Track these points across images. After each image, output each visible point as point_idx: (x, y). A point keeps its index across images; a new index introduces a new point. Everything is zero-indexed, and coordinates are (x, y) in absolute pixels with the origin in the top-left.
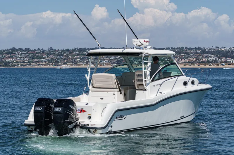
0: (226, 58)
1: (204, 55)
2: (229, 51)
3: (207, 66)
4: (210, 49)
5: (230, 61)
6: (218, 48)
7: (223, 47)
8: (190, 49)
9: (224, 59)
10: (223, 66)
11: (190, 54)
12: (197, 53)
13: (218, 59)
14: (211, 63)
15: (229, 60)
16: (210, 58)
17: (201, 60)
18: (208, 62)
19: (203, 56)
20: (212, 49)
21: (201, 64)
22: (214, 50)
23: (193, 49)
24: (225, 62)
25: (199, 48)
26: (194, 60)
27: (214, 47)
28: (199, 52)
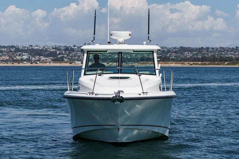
0: (39, 57)
1: (18, 53)
2: (42, 50)
3: (21, 65)
4: (23, 48)
5: (44, 60)
6: (32, 46)
7: (37, 46)
8: (4, 47)
9: (37, 58)
10: (37, 64)
11: (4, 52)
12: (11, 51)
13: (32, 58)
14: (25, 61)
15: (43, 58)
16: (24, 57)
17: (15, 59)
18: (22, 61)
19: (16, 55)
20: (26, 47)
21: (15, 63)
22: (28, 48)
23: (7, 47)
24: (39, 60)
25: (12, 47)
26: (8, 58)
27: (28, 46)
28: (13, 50)
